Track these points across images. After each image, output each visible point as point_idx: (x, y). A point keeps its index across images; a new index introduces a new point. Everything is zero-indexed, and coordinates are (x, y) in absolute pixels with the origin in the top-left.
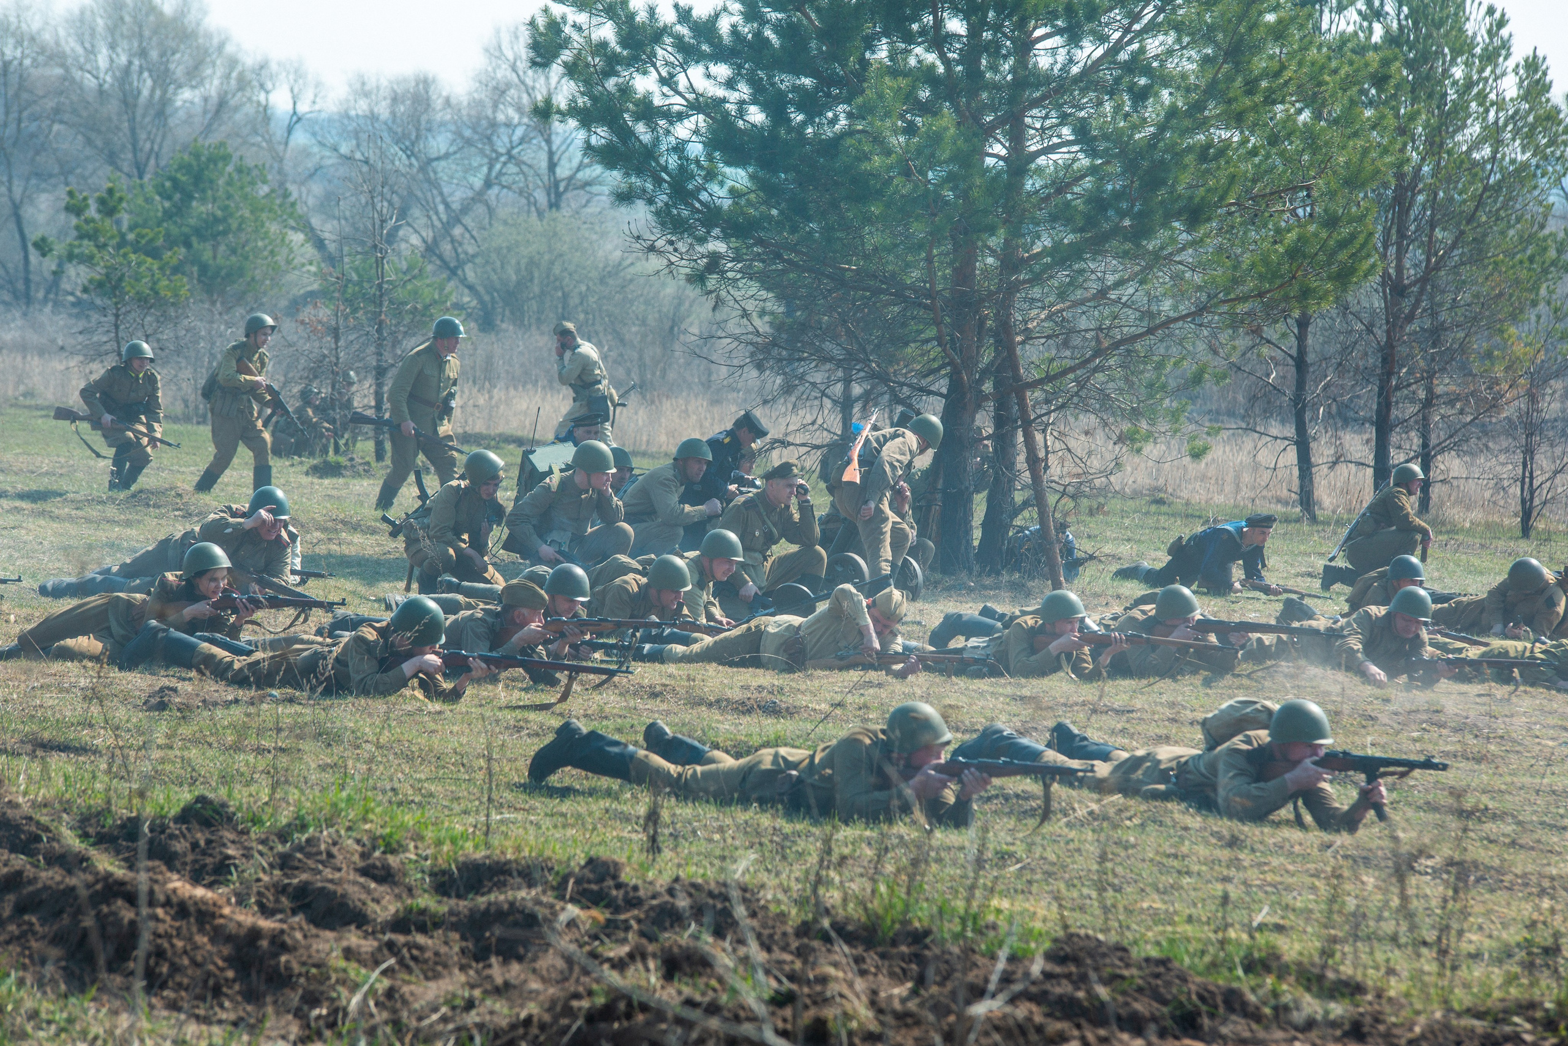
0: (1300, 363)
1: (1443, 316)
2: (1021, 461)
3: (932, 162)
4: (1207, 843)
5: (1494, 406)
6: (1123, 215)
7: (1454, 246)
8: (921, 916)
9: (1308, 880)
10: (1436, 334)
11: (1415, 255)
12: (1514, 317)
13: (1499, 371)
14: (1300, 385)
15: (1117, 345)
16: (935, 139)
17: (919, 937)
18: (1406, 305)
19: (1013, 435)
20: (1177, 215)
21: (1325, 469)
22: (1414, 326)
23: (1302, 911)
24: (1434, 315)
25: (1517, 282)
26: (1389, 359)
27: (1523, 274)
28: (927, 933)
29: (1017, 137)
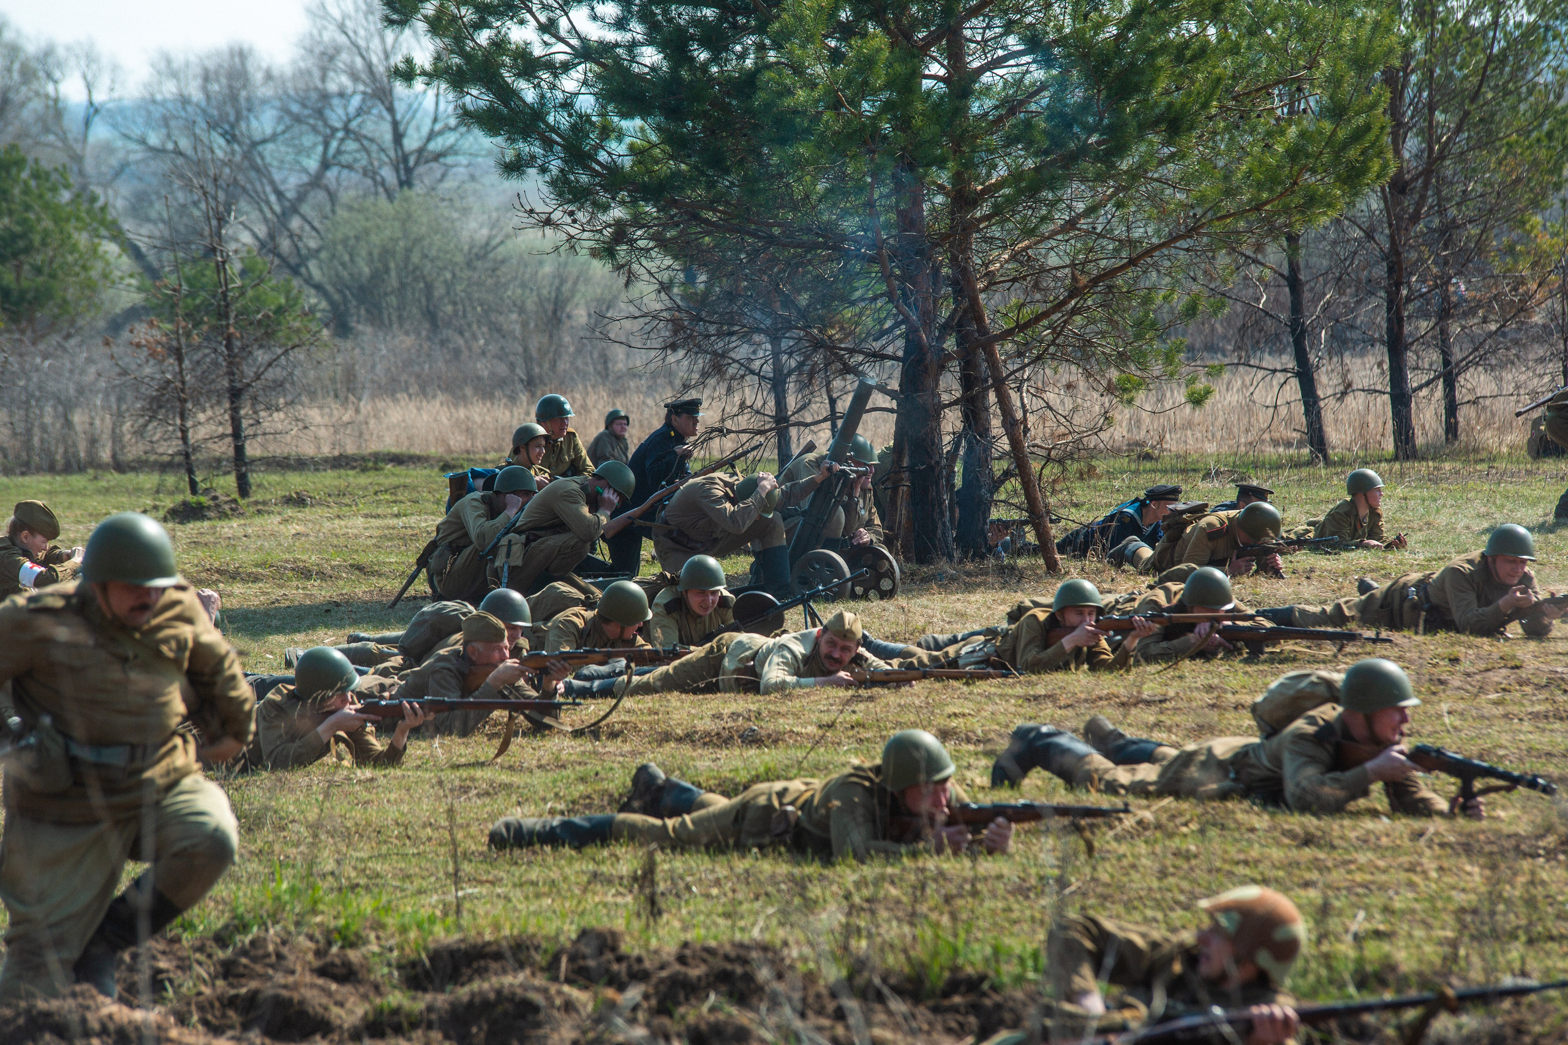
0: (1294, 282)
1: (1453, 212)
2: (996, 424)
3: (865, 90)
4: (1278, 844)
5: (1522, 309)
6: (1090, 131)
7: (1459, 130)
8: (974, 960)
9: (1403, 876)
10: (1447, 232)
11: (1412, 144)
12: (1535, 204)
13: (1524, 268)
14: (1297, 308)
15: (1095, 281)
16: (867, 63)
17: (973, 985)
18: (1408, 203)
19: (985, 397)
20: (1154, 124)
21: (1332, 401)
22: (1421, 227)
23: (1403, 912)
24: (1442, 212)
25: (1535, 163)
26: (1397, 272)
27: (1542, 154)
28: (983, 978)
29: (955, 55)
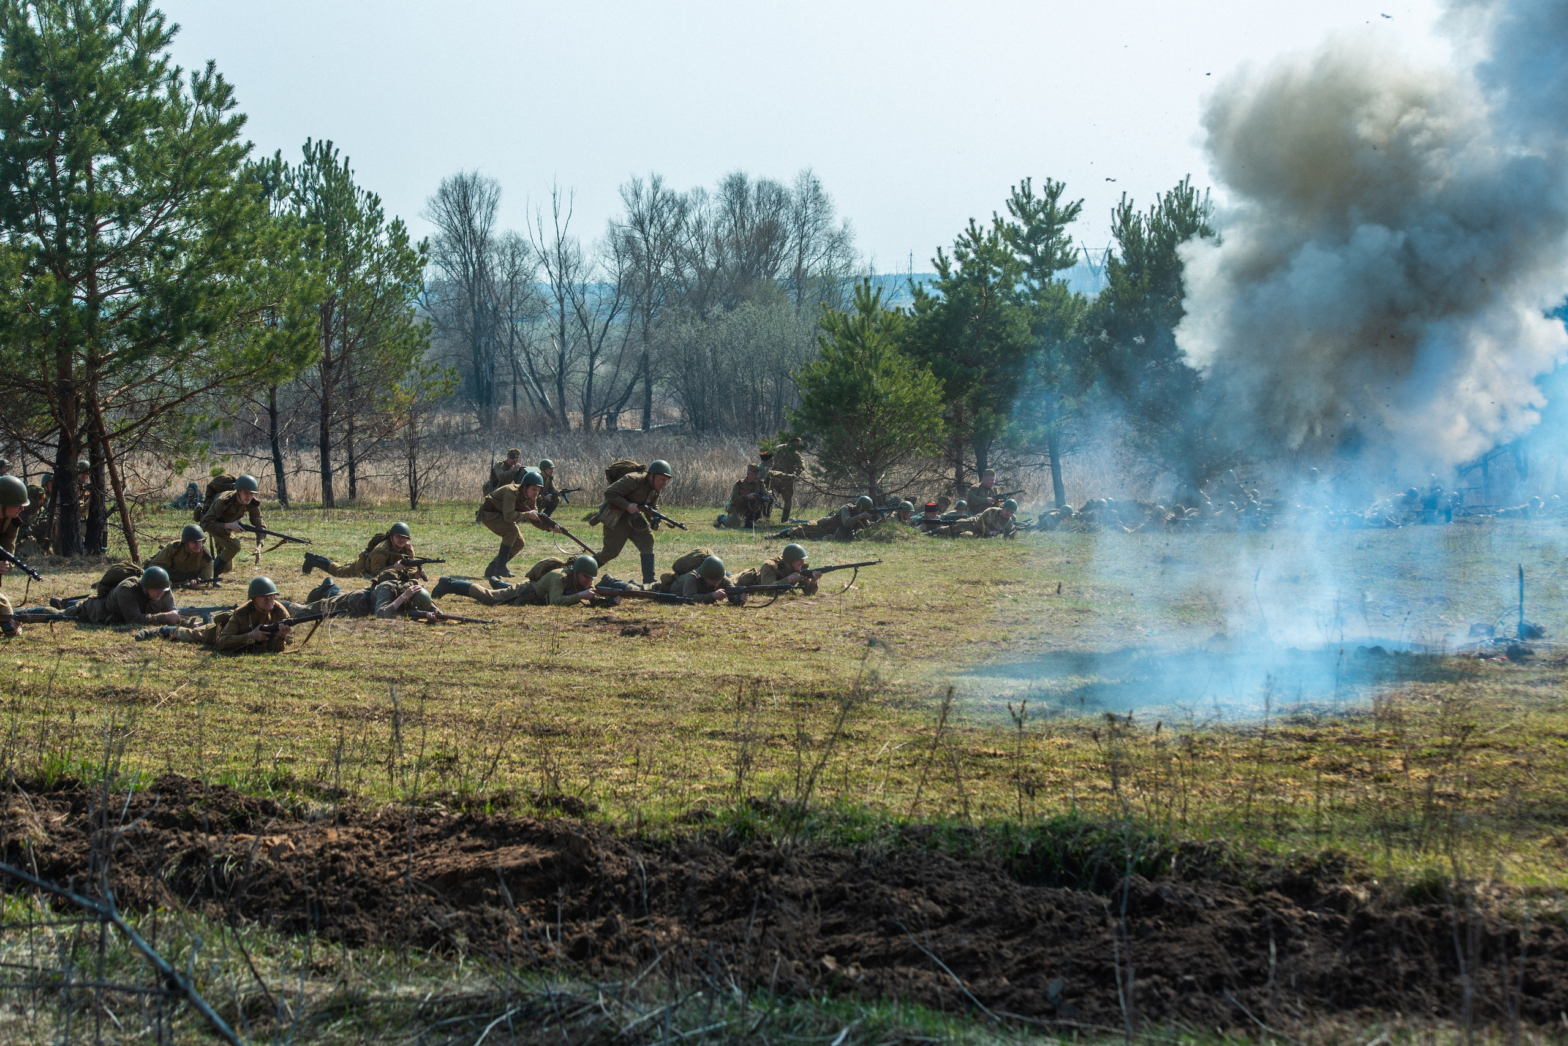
0: (273, 412)
1: (355, 379)
2: (108, 481)
3: (43, 304)
4: (242, 712)
5: (390, 431)
6: (162, 329)
7: (359, 336)
8: (72, 771)
9: (305, 729)
10: (352, 390)
11: (336, 343)
12: (397, 377)
13: (391, 410)
14: (274, 426)
15: (163, 409)
16: (44, 290)
17: (71, 784)
18: (333, 373)
19: (102, 468)
20: (197, 328)
21: (291, 476)
22: (339, 386)
23: (303, 749)
24: (350, 378)
25: (398, 356)
26: (326, 408)
27: (401, 351)
28: (76, 781)
29: (92, 286)
